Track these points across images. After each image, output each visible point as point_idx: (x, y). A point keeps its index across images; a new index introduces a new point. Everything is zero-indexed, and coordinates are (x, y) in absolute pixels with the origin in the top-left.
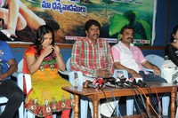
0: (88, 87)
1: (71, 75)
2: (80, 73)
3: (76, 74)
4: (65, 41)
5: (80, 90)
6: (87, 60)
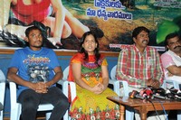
0: (135, 98)
1: (116, 84)
2: (125, 83)
3: (121, 84)
4: (109, 49)
5: (125, 101)
6: (133, 70)
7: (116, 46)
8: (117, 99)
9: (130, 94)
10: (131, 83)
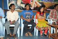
0: (54, 24)
3: (50, 20)
6: (54, 16)
7: (49, 10)
8: (49, 24)
9: (53, 23)
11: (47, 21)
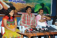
0: (27, 32)
1: (20, 27)
3: (22, 27)
4: (17, 14)
5: (23, 33)
6: (26, 22)
7: (20, 13)
10: (26, 27)
11: (18, 28)
